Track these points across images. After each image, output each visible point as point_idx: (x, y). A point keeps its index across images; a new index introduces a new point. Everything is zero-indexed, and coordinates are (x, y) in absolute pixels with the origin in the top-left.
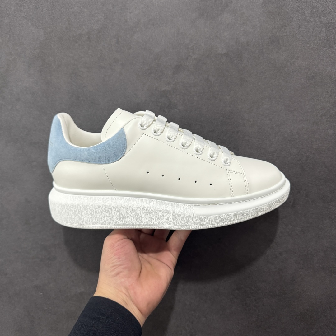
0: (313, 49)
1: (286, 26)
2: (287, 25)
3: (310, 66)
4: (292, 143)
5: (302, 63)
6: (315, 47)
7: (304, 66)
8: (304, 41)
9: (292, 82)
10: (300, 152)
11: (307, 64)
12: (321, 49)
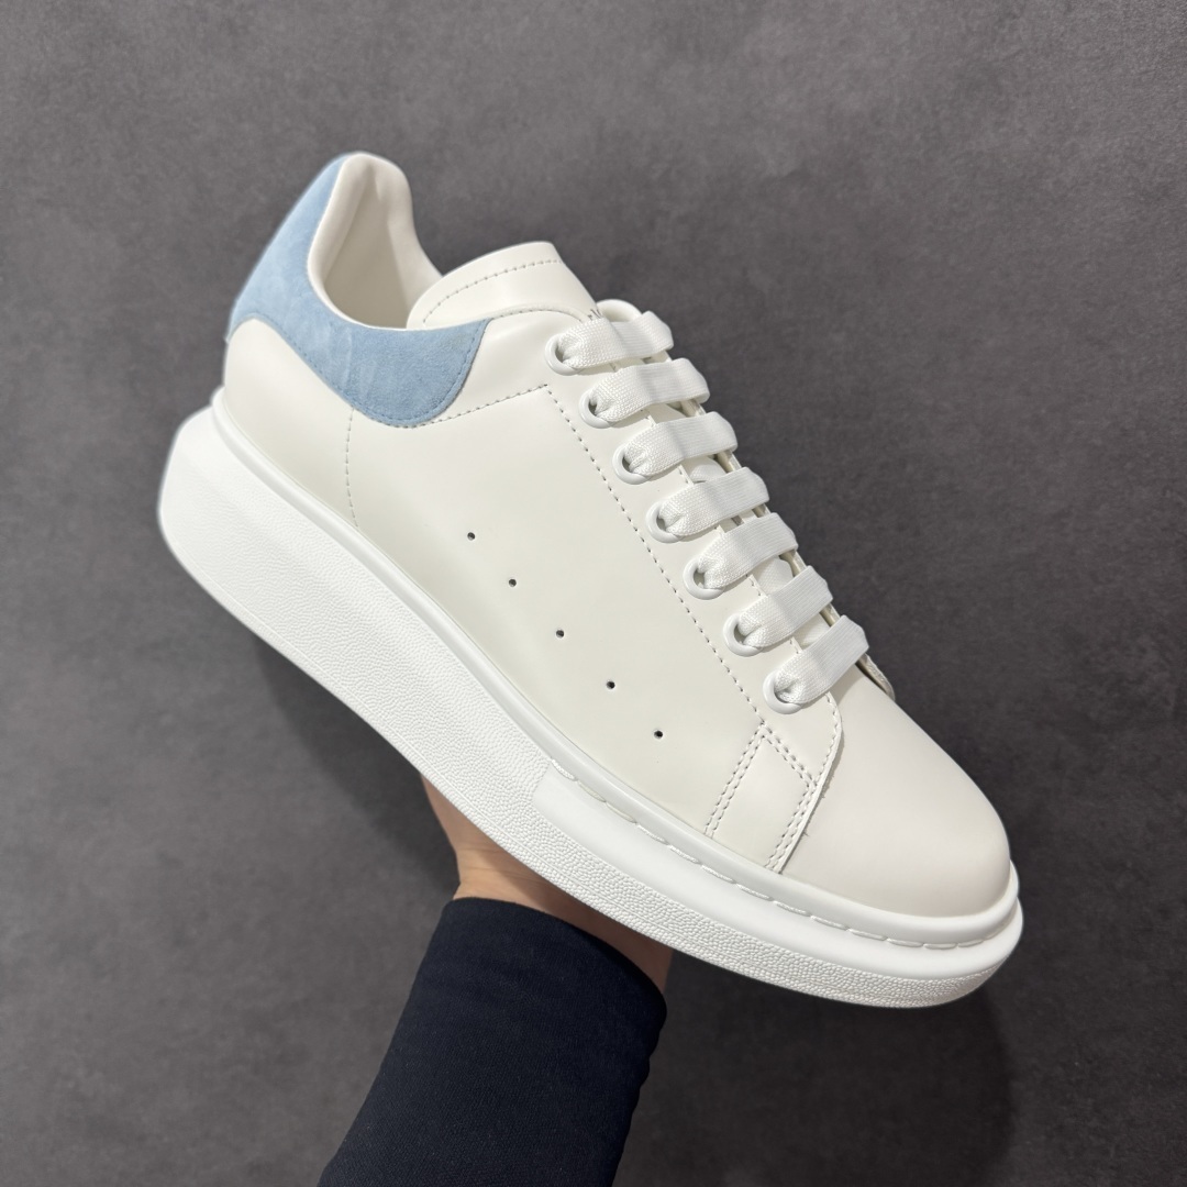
0: (1140, 79)
1: (1015, 17)
2: (1016, 11)
3: (1142, 149)
4: (1129, 465)
5: (1108, 143)
6: (1146, 72)
7: (1117, 156)
8: (1098, 58)
9: (1081, 229)
10: (1168, 495)
11: (1127, 144)
12: (1173, 73)
